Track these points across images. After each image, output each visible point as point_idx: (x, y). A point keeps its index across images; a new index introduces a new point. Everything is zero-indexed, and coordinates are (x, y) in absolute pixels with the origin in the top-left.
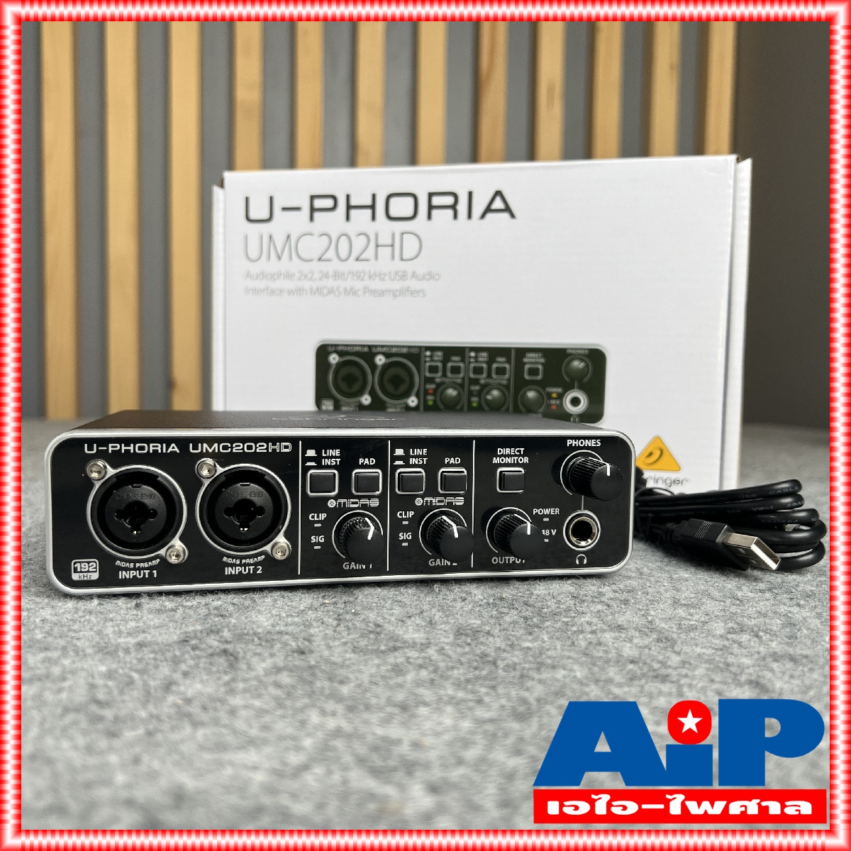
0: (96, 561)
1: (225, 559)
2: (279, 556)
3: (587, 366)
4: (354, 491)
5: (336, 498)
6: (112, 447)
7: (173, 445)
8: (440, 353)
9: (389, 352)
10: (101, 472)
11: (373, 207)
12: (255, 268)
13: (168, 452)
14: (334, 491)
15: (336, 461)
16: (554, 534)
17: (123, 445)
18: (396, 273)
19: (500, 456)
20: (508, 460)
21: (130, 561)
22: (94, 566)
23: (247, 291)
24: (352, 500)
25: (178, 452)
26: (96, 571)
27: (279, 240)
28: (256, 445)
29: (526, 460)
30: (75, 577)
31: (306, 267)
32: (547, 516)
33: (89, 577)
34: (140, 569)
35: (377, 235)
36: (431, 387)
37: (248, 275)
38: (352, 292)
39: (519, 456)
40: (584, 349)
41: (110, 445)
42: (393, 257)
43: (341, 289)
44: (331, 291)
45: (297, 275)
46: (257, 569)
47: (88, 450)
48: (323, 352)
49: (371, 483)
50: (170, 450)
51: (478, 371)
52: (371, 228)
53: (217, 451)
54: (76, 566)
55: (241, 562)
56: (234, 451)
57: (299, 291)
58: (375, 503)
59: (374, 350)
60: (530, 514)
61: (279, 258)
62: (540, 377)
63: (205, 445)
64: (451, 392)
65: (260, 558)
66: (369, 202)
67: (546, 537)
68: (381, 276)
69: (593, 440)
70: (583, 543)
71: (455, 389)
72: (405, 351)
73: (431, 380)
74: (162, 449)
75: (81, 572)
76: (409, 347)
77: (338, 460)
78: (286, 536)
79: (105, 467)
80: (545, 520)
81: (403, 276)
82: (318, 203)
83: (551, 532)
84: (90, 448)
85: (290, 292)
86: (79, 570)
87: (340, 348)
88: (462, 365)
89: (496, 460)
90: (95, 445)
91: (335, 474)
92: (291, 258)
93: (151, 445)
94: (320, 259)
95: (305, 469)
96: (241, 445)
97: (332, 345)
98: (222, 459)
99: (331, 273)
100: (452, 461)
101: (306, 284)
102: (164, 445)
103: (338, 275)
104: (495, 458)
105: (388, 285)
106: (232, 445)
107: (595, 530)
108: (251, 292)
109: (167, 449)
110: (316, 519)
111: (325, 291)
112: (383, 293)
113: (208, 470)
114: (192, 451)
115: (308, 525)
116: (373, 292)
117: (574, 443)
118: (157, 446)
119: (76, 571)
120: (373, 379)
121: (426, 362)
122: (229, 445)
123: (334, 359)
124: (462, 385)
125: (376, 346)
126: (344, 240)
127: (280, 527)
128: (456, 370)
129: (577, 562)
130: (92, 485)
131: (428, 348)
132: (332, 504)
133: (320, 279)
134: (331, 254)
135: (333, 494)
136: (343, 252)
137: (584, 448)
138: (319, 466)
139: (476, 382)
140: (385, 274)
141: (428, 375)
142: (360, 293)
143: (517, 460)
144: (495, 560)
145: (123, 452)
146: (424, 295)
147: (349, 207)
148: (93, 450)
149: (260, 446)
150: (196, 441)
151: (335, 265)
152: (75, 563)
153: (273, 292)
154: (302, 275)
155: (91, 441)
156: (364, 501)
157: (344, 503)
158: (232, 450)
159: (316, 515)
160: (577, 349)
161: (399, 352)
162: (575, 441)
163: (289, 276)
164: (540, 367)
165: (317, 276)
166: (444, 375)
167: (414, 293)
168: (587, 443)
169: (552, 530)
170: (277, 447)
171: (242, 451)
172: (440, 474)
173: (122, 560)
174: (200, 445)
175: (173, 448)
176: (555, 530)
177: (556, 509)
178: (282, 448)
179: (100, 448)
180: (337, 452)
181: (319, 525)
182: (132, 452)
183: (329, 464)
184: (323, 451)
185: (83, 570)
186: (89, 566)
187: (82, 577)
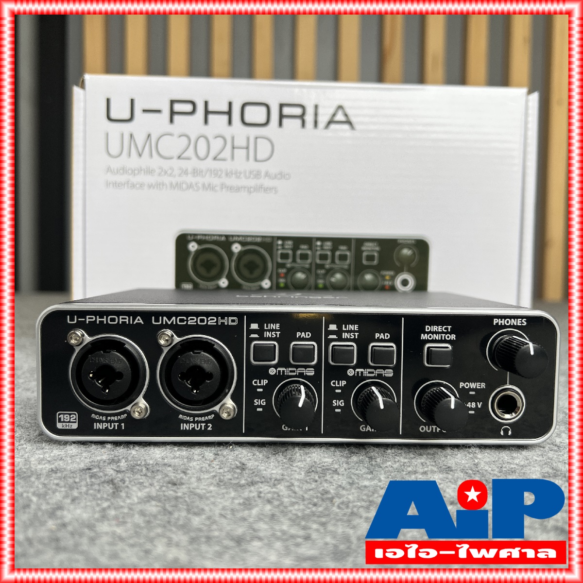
0: (76, 413)
1: (181, 416)
2: (224, 416)
3: (414, 253)
4: (292, 361)
5: (276, 366)
6: (89, 318)
7: (139, 317)
8: (290, 243)
9: (244, 241)
10: (80, 338)
11: (229, 113)
12: (115, 164)
13: (135, 323)
14: (274, 359)
15: (276, 334)
16: (479, 407)
17: (98, 317)
18: (251, 172)
19: (428, 333)
20: (437, 337)
21: (103, 415)
22: (74, 418)
23: (108, 184)
24: (290, 369)
25: (143, 323)
26: (75, 422)
27: (140, 139)
28: (207, 319)
29: (453, 337)
30: (59, 426)
31: (166, 164)
32: (473, 390)
33: (70, 426)
34: (111, 422)
35: (233, 138)
36: (282, 271)
37: (109, 170)
38: (210, 187)
39: (446, 333)
40: (412, 240)
42: (248, 158)
43: (200, 185)
44: (190, 186)
45: (158, 171)
46: (206, 427)
47: (70, 321)
48: (182, 241)
49: (307, 354)
50: (136, 321)
51: (323, 257)
52: (228, 131)
53: (174, 323)
54: (60, 417)
55: (194, 419)
56: (189, 323)
57: (159, 185)
58: (311, 372)
59: (231, 239)
60: (457, 387)
61: (140, 155)
62: (375, 262)
63: (165, 318)
64: (300, 276)
65: (211, 417)
66: (226, 109)
67: (471, 409)
68: (237, 174)
70: (507, 416)
71: (304, 272)
72: (259, 240)
73: (283, 266)
74: (129, 320)
75: (64, 422)
76: (263, 237)
77: (278, 333)
78: (233, 398)
79: (83, 335)
80: (471, 393)
81: (257, 175)
82: (178, 107)
83: (476, 405)
84: (72, 319)
85: (150, 186)
86: (62, 420)
87: (199, 237)
88: (309, 252)
89: (424, 337)
90: (76, 317)
91: (275, 346)
92: (151, 155)
93: (121, 317)
94: (179, 157)
95: (250, 341)
96: (195, 318)
97: (191, 235)
98: (179, 330)
99: (190, 170)
100: (382, 336)
101: (167, 180)
102: (131, 317)
103: (196, 172)
104: (422, 335)
105: (243, 182)
106: (187, 318)
107: (519, 404)
108: (111, 185)
109: (133, 321)
110: (258, 384)
111: (184, 186)
112: (238, 189)
113: (167, 338)
114: (154, 323)
115: (251, 390)
116: (231, 189)
117: (500, 322)
118: (126, 319)
119: (60, 421)
120: (230, 265)
121: (277, 250)
122: (185, 318)
123: (193, 247)
124: (309, 270)
125: (233, 236)
126: (202, 141)
127: (227, 391)
128: (304, 257)
129: (502, 433)
130: (73, 350)
131: (279, 238)
132: (272, 372)
133: (180, 175)
134: (190, 152)
135: (274, 362)
136: (202, 151)
137: (510, 326)
138: (262, 338)
139: (322, 267)
140: (240, 173)
141: (280, 260)
142: (218, 188)
143: (445, 336)
144: (423, 429)
145: (98, 323)
146: (276, 192)
147: (207, 112)
148: (74, 321)
150: (158, 314)
151: (194, 163)
152: (59, 414)
153: (133, 186)
154: (162, 171)
155: (72, 313)
156: (300, 370)
157: (283, 371)
158: (187, 323)
159: (258, 380)
160: (406, 240)
161: (254, 241)
162: (501, 320)
163: (149, 171)
164: (376, 254)
165: (177, 172)
166: (294, 261)
167: (267, 190)
169: (478, 403)
170: (225, 321)
171: (195, 323)
172: (370, 347)
173: (96, 413)
174: (161, 318)
175: (139, 320)
176: (481, 403)
177: (482, 384)
178: (229, 321)
179: (79, 319)
180: (277, 326)
181: (261, 390)
182: (105, 323)
183: (270, 336)
184: (265, 325)
185: (65, 420)
186: (70, 418)
187: (65, 426)
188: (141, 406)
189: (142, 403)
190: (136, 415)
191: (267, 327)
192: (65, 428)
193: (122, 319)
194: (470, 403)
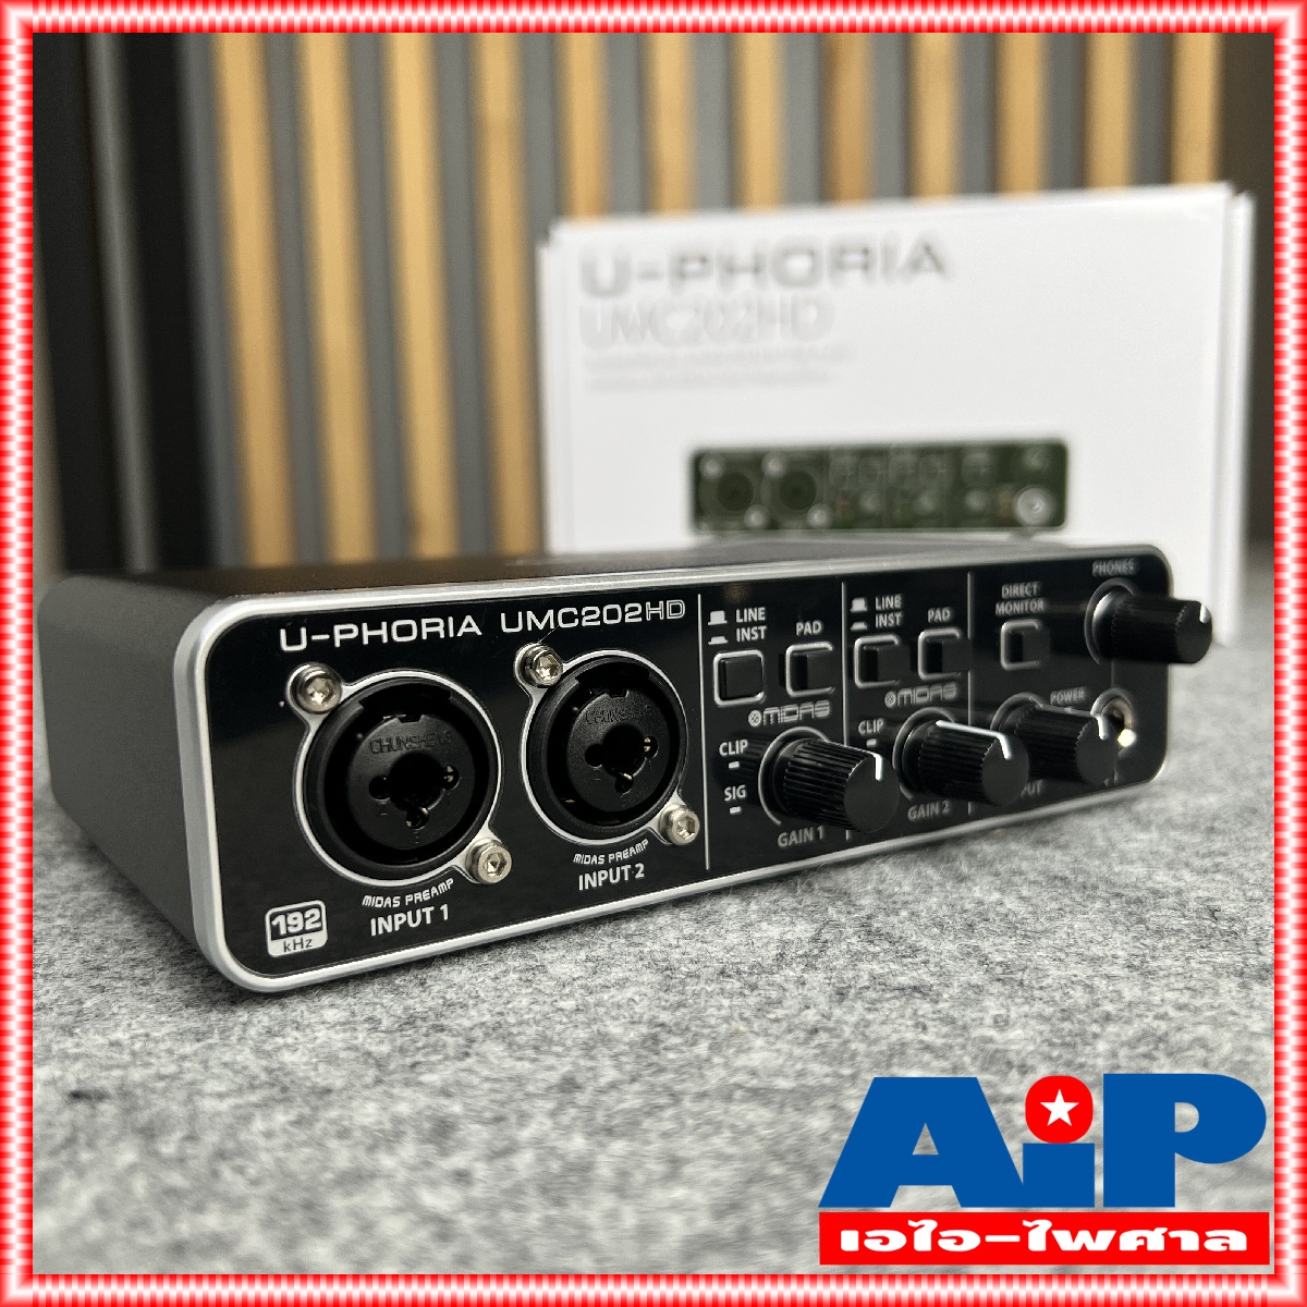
0: (320, 904)
4: (789, 690)
5: (761, 707)
6: (342, 632)
7: (469, 619)
13: (460, 634)
15: (759, 632)
17: (365, 626)
19: (1005, 600)
20: (1017, 607)
21: (393, 892)
22: (317, 917)
24: (787, 708)
25: (479, 633)
26: (319, 929)
28: (623, 609)
29: (1040, 605)
30: (275, 949)
33: (305, 944)
34: (413, 907)
39: (1030, 598)
41: (337, 628)
47: (289, 644)
50: (463, 629)
53: (552, 627)
54: (274, 923)
56: (584, 624)
58: (823, 711)
63: (530, 614)
75: (289, 934)
77: (763, 628)
84: (294, 639)
86: (283, 932)
89: (999, 609)
90: (303, 631)
91: (758, 660)
93: (424, 621)
95: (711, 651)
96: (596, 608)
98: (563, 644)
100: (938, 614)
102: (451, 619)
104: (998, 605)
106: (580, 612)
109: (457, 628)
110: (731, 752)
114: (505, 630)
118: (437, 624)
119: (276, 935)
122: (576, 613)
132: (755, 719)
135: (758, 698)
138: (733, 644)
143: (1029, 606)
145: (366, 642)
148: (299, 643)
149: (630, 609)
150: (513, 606)
152: (272, 918)
155: (293, 622)
156: (806, 708)
157: (775, 715)
158: (580, 623)
159: (730, 744)
170: (658, 610)
171: (598, 623)
172: (921, 642)
173: (375, 892)
174: (520, 614)
175: (469, 625)
178: (666, 611)
179: (314, 638)
180: (760, 614)
181: (736, 765)
182: (385, 640)
183: (748, 638)
184: (738, 612)
185: (292, 930)
186: (305, 920)
187: (291, 947)
190: (490, 874)
191: (742, 616)
192: (293, 951)
193: (428, 625)
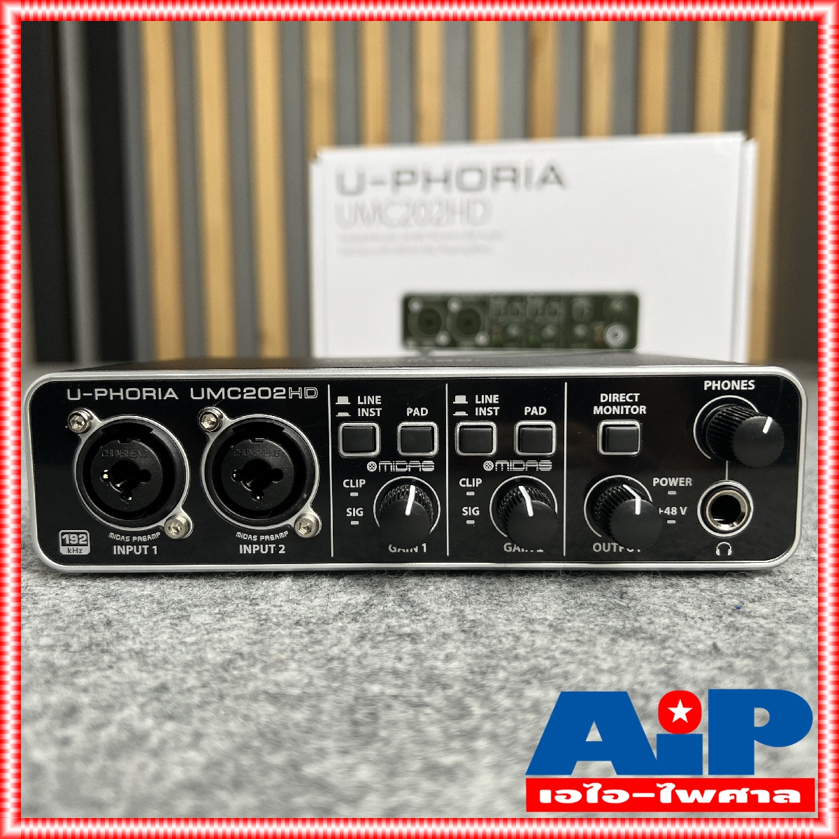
0: (86, 531)
1: (239, 534)
2: (302, 532)
4: (399, 449)
5: (377, 459)
6: (99, 392)
7: (170, 390)
10: (87, 422)
13: (165, 398)
14: (374, 449)
15: (376, 412)
16: (683, 513)
17: (111, 390)
19: (604, 405)
20: (616, 410)
21: (125, 533)
22: (85, 539)
24: (398, 463)
25: (177, 398)
26: (86, 545)
28: (272, 390)
29: (643, 409)
30: (64, 550)
32: (673, 488)
33: (79, 551)
34: (137, 544)
39: (632, 404)
41: (96, 390)
46: (277, 549)
47: (71, 396)
49: (422, 441)
50: (167, 396)
53: (223, 398)
54: (64, 537)
55: (258, 538)
56: (245, 397)
58: (428, 467)
60: (649, 485)
63: (209, 390)
65: (282, 535)
67: (671, 517)
69: (743, 381)
70: (725, 527)
74: (157, 394)
75: (70, 545)
77: (379, 410)
78: (315, 507)
79: (91, 418)
80: (670, 493)
83: (679, 511)
84: (74, 394)
86: (68, 542)
89: (597, 410)
90: (79, 390)
91: (374, 428)
93: (144, 390)
95: (336, 422)
96: (254, 389)
98: (232, 408)
100: (534, 411)
102: (160, 389)
104: (595, 408)
106: (242, 390)
107: (744, 509)
109: (163, 395)
110: (352, 486)
113: (215, 420)
114: (193, 397)
115: (342, 495)
117: (714, 385)
118: (151, 392)
119: (64, 544)
122: (239, 390)
127: (305, 496)
129: (718, 552)
130: (78, 440)
132: (371, 467)
135: (373, 454)
137: (730, 392)
138: (355, 418)
143: (630, 409)
144: (598, 547)
145: (112, 398)
148: (77, 396)
149: (277, 391)
150: (199, 385)
152: (63, 534)
155: (74, 385)
156: (413, 464)
157: (388, 467)
158: (242, 396)
159: (351, 481)
162: (717, 383)
168: (735, 385)
169: (681, 508)
170: (299, 393)
171: (255, 398)
172: (517, 428)
173: (116, 531)
174: (203, 389)
175: (171, 393)
176: (686, 508)
177: (687, 479)
178: (305, 394)
179: (84, 394)
180: (377, 400)
181: (356, 494)
182: (122, 398)
183: (367, 415)
184: (359, 397)
185: (72, 542)
186: (79, 539)
187: (72, 551)
188: (180, 520)
189: (182, 516)
190: (172, 533)
193: (147, 392)
194: (668, 508)
